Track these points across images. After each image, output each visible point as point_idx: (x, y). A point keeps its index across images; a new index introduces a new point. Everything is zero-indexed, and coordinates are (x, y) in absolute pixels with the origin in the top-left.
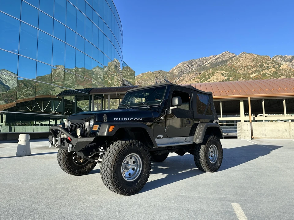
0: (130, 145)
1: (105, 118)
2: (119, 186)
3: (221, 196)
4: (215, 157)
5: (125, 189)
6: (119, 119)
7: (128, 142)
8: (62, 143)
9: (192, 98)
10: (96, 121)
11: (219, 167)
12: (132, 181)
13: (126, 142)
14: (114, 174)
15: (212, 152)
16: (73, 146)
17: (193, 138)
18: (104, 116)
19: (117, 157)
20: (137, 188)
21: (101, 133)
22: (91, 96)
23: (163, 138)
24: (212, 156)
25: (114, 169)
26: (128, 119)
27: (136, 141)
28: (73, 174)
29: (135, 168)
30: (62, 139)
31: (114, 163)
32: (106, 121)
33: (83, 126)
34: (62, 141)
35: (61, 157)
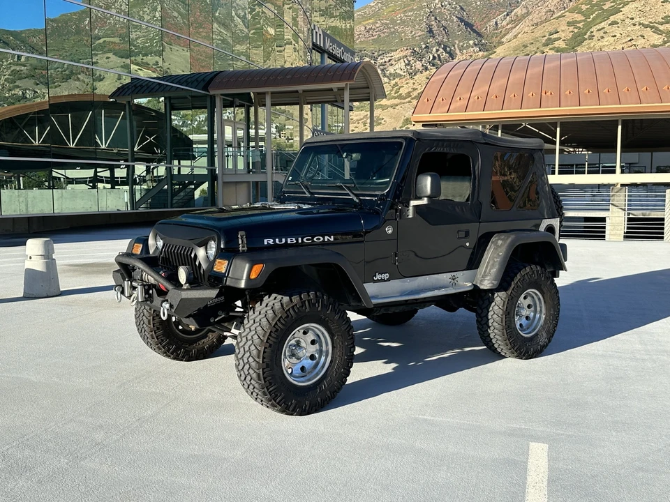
0: (302, 307)
1: (242, 241)
2: (276, 395)
3: (515, 426)
4: (537, 319)
5: (292, 403)
6: (277, 240)
7: (296, 299)
8: (147, 296)
9: (476, 168)
10: (222, 246)
11: (545, 346)
12: (308, 386)
13: (291, 300)
14: (265, 370)
15: (529, 306)
16: (171, 306)
17: (475, 276)
18: (239, 236)
19: (270, 335)
20: (319, 399)
21: (234, 280)
22: (213, 98)
23: (388, 280)
24: (527, 318)
25: (265, 360)
26: (297, 240)
27: (316, 296)
28: (174, 359)
29: (317, 356)
30: (146, 287)
31: (265, 348)
32: (245, 249)
33: (193, 256)
34: (147, 292)
35: (144, 318)
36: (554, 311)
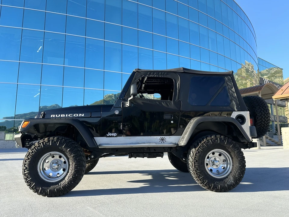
1: (42, 115)
6: (56, 116)
9: (178, 84)
17: (180, 138)
27: (58, 139)
36: (240, 164)
